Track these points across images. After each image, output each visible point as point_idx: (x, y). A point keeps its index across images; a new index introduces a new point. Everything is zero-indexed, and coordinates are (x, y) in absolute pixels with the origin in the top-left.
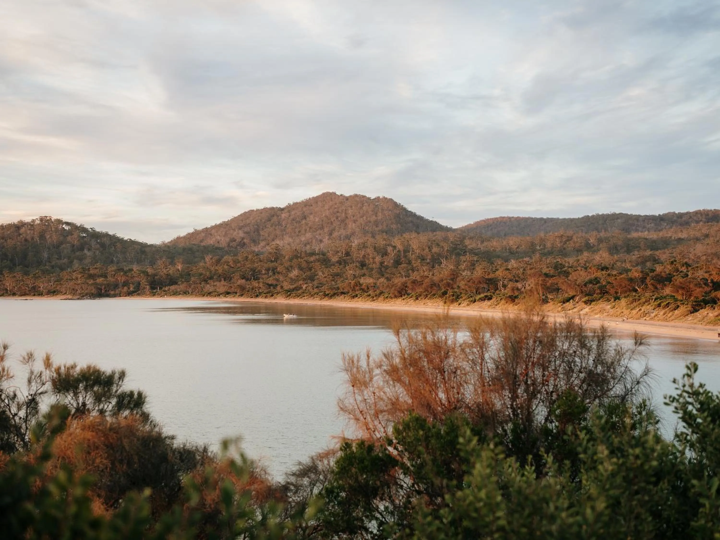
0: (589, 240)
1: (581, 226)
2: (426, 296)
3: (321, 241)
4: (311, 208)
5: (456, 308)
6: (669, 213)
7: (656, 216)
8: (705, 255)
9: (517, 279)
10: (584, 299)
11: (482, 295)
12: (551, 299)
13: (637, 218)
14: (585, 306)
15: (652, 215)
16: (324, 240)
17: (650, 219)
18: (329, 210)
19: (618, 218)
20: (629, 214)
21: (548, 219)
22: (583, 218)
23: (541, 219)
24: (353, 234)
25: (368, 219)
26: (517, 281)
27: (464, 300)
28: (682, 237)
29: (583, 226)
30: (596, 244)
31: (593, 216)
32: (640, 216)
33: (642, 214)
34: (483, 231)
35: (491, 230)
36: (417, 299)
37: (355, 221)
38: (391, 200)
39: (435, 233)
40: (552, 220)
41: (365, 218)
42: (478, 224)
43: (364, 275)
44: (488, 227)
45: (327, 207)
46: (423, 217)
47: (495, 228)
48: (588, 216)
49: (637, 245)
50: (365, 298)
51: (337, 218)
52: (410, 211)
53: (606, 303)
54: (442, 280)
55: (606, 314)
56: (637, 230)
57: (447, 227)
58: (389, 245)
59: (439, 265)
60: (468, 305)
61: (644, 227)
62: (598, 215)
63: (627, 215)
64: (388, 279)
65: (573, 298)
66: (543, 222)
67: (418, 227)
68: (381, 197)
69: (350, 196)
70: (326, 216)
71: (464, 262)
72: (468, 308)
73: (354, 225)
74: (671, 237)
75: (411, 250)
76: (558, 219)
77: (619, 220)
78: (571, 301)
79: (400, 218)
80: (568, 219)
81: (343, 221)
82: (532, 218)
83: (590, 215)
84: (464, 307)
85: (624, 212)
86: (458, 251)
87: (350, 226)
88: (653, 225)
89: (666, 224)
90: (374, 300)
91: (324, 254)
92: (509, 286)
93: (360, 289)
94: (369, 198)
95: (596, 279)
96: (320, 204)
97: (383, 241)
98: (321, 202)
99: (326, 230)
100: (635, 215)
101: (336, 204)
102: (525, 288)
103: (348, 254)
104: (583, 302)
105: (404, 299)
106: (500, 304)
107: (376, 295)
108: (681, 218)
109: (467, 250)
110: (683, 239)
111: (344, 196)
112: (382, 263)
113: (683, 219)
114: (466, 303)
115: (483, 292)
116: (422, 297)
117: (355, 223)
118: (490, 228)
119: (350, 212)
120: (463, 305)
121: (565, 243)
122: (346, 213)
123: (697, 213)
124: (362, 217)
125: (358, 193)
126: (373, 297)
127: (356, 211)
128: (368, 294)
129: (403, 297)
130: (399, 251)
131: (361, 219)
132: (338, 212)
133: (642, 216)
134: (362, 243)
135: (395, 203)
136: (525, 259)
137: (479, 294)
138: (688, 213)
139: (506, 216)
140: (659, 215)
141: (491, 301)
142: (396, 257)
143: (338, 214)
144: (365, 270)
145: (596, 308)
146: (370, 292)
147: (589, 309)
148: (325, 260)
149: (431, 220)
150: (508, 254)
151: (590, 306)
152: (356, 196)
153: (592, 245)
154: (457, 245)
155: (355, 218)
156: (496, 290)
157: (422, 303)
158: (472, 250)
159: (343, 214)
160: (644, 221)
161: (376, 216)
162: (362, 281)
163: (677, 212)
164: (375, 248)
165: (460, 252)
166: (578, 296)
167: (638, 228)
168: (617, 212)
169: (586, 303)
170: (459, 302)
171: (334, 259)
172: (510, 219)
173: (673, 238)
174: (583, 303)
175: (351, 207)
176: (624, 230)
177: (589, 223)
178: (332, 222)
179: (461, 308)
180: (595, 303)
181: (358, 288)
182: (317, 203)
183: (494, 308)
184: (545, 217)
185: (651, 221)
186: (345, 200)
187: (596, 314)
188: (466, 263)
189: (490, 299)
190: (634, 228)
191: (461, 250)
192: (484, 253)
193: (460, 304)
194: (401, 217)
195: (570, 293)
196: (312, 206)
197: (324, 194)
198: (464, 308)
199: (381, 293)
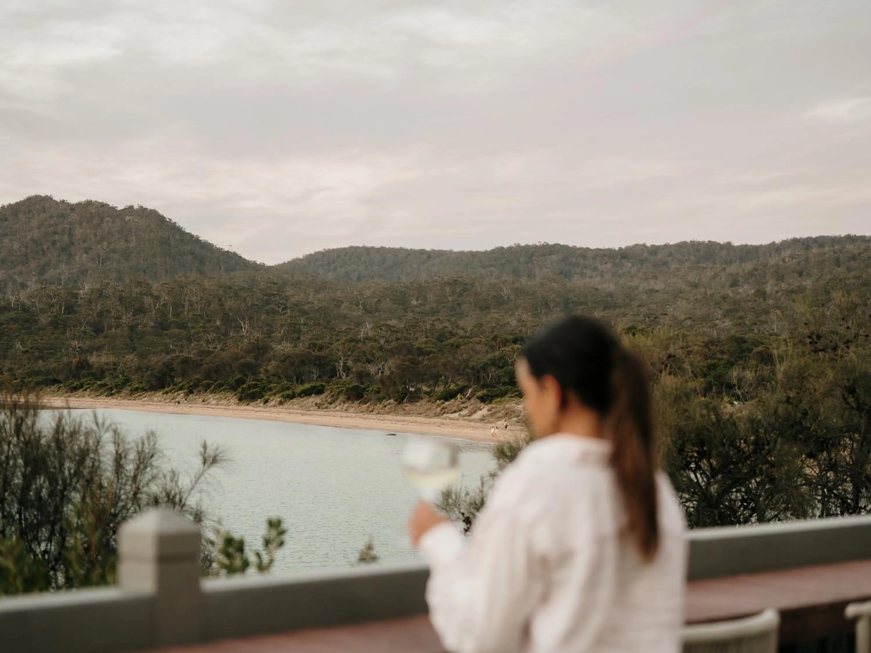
0: (502, 290)
1: (490, 266)
2: (208, 386)
3: (23, 286)
4: (6, 223)
5: (258, 409)
6: (636, 245)
7: (615, 250)
8: (690, 318)
9: (369, 356)
10: (479, 394)
11: (307, 386)
12: (426, 393)
13: (584, 253)
14: (482, 405)
15: (609, 249)
16: (29, 283)
17: (605, 255)
18: (39, 228)
19: (551, 253)
20: (570, 245)
21: (434, 251)
22: (493, 251)
23: (422, 252)
24: (83, 272)
25: (112, 246)
26: (369, 362)
27: (275, 394)
28: (656, 288)
29: (494, 266)
30: (512, 297)
31: (510, 248)
32: (588, 249)
33: (593, 247)
34: (321, 272)
35: (335, 269)
36: (191, 392)
37: (87, 251)
38: (154, 213)
39: (232, 273)
40: (440, 254)
41: (105, 244)
42: (311, 259)
43: (99, 349)
44: (329, 264)
45: (34, 223)
46: (212, 245)
47: (341, 267)
48: (502, 248)
49: (582, 300)
50: (97, 391)
51: (54, 243)
52: (189, 234)
53: (516, 400)
54: (237, 359)
55: (515, 419)
56: (583, 275)
57: (254, 263)
58: (146, 295)
59: (238, 332)
60: (281, 403)
61: (595, 269)
62: (518, 247)
63: (566, 247)
64: (142, 356)
65: (462, 390)
66: (425, 257)
67: (202, 261)
68: (136, 207)
69: (79, 204)
70: (33, 240)
71: (282, 326)
72: (280, 409)
73: (85, 256)
74: (637, 287)
75: (187, 304)
76: (451, 252)
77: (554, 257)
78: (459, 396)
79: (170, 245)
80: (469, 252)
81: (63, 249)
82: (406, 250)
83: (505, 246)
84: (274, 406)
85: (562, 243)
86: (273, 306)
87: (77, 258)
88: (609, 266)
89: (630, 265)
90: (112, 395)
91: (25, 309)
92: (354, 370)
93: (88, 375)
94: (114, 209)
95: (502, 358)
96: (21, 216)
97: (136, 287)
98: (25, 213)
99: (33, 264)
100: (580, 249)
101: (52, 217)
102: (382, 372)
103: (70, 309)
104: (478, 398)
105: (167, 393)
106: (338, 402)
107: (116, 386)
108: (656, 254)
109: (288, 305)
110: (657, 291)
111: (68, 204)
112: (132, 328)
113: (659, 256)
114: (278, 399)
115: (309, 382)
116: (200, 388)
117: (87, 253)
118: (333, 266)
119: (78, 232)
120: (272, 403)
121: (460, 295)
122: (70, 234)
123: (682, 245)
124: (99, 242)
125: (93, 199)
126: (111, 389)
127: (88, 231)
128: (103, 382)
129: (167, 389)
130: (165, 305)
131: (99, 246)
132: (55, 233)
133: (591, 250)
134: (97, 290)
135: (162, 219)
136: (389, 322)
137: (302, 383)
138: (666, 246)
139: (361, 245)
140: (620, 249)
141: (324, 395)
142: (159, 315)
143: (57, 237)
144: (100, 340)
145: (500, 407)
146: (106, 379)
147: (489, 411)
148: (26, 321)
149: (226, 250)
150: (360, 313)
151: (490, 406)
152: (89, 203)
153: (506, 298)
154: (270, 295)
155: (86, 245)
156: (332, 377)
157: (201, 400)
158: (297, 305)
159: (66, 236)
160: (594, 258)
161: (126, 241)
162: (93, 359)
163: (649, 245)
164: (121, 299)
165: (276, 308)
166: (470, 387)
167: (585, 271)
168: (551, 242)
169: (483, 399)
170: (266, 397)
171: (44, 319)
172: (367, 251)
173: (641, 288)
174: (478, 401)
175: (81, 224)
176: (561, 273)
177: (503, 261)
178: (43, 250)
179: (268, 409)
180: (499, 399)
181: (85, 372)
182: (16, 215)
183: (326, 408)
184: (428, 248)
185: (606, 259)
186: (68, 211)
187: (499, 418)
188: (285, 328)
189: (319, 391)
190: (578, 270)
191: (278, 305)
192: (317, 310)
193: (266, 402)
194: (172, 243)
195: (459, 383)
196: (6, 220)
197: (29, 199)
198: (273, 410)
199: (127, 381)
